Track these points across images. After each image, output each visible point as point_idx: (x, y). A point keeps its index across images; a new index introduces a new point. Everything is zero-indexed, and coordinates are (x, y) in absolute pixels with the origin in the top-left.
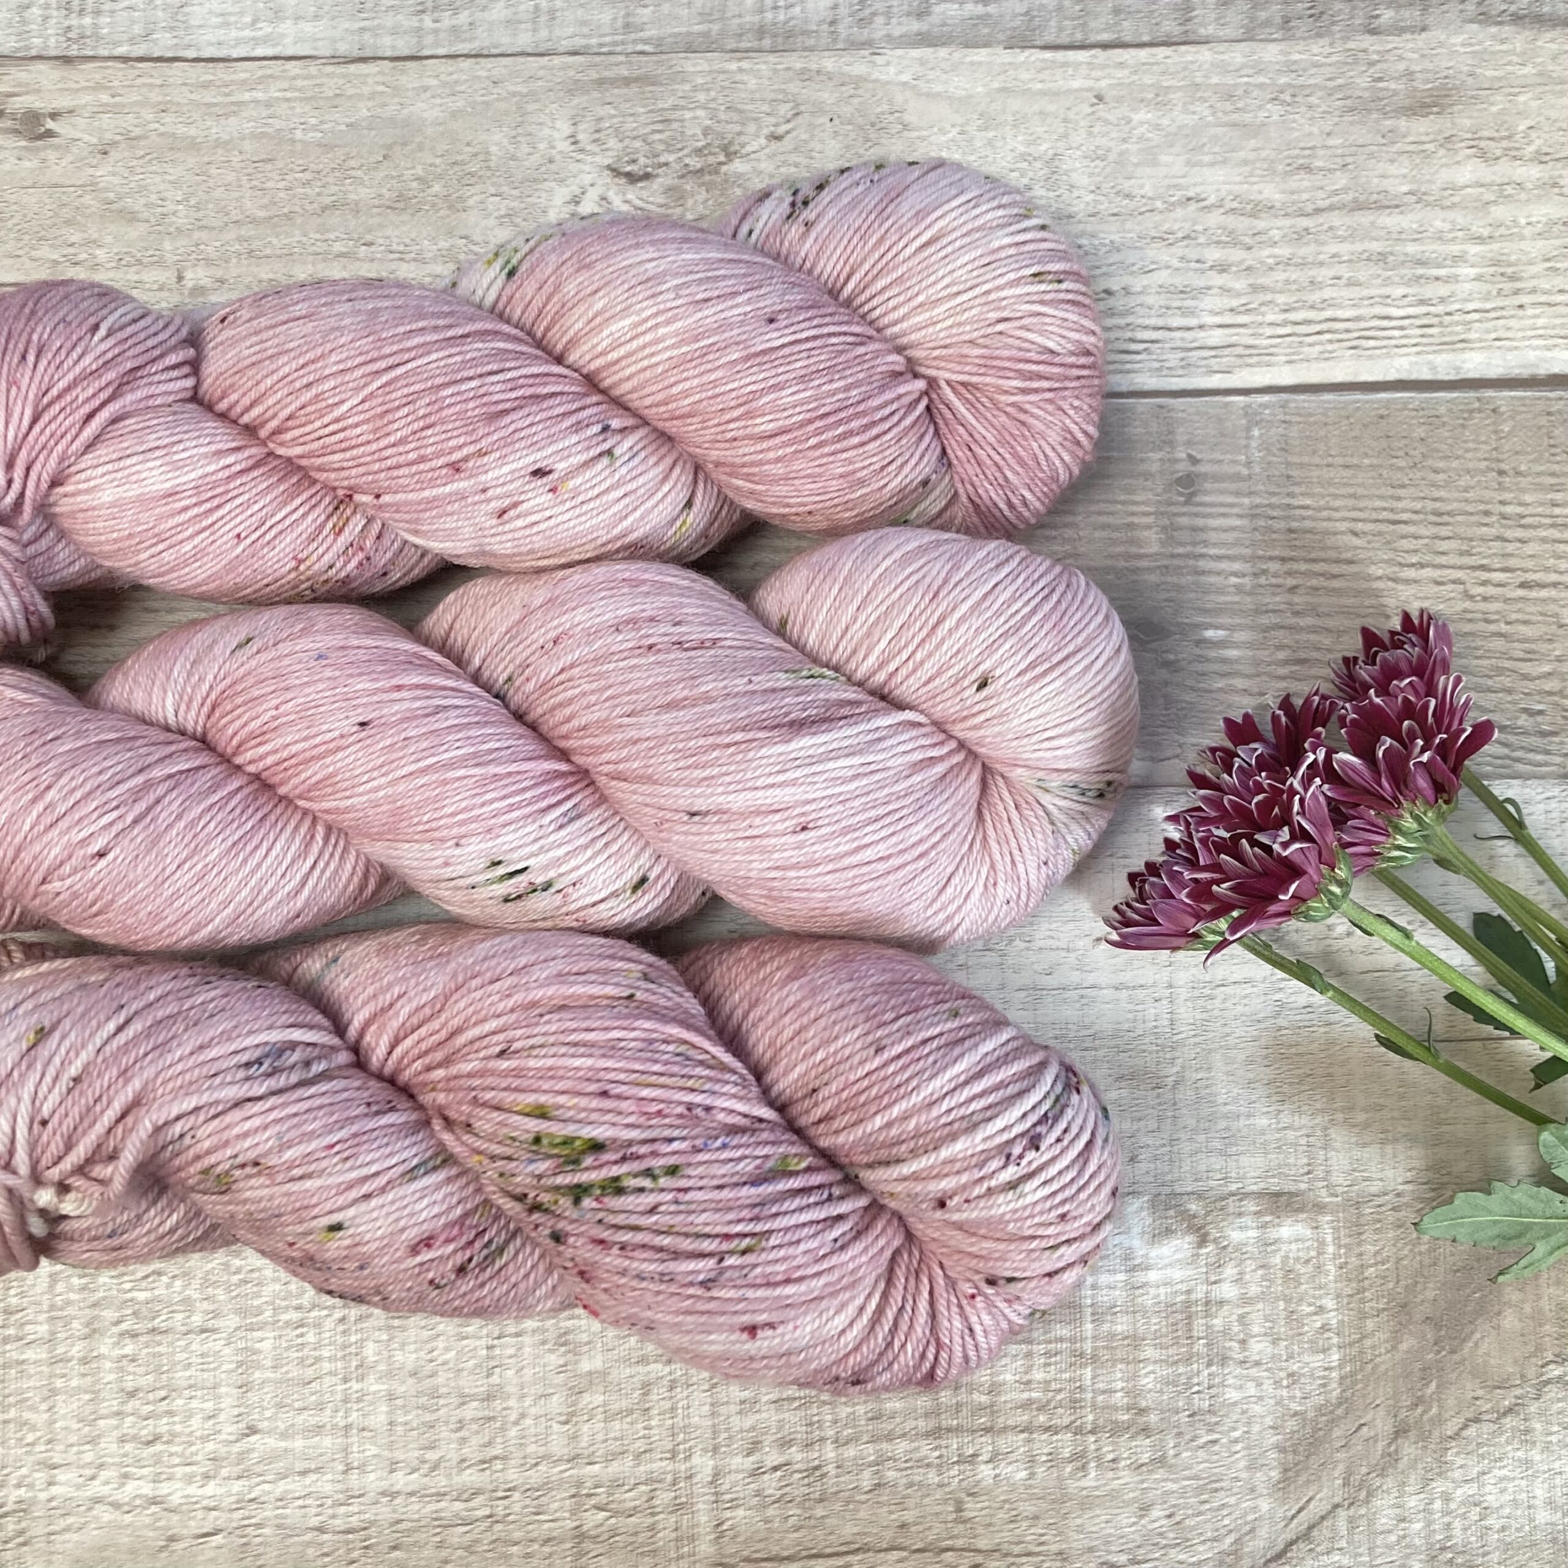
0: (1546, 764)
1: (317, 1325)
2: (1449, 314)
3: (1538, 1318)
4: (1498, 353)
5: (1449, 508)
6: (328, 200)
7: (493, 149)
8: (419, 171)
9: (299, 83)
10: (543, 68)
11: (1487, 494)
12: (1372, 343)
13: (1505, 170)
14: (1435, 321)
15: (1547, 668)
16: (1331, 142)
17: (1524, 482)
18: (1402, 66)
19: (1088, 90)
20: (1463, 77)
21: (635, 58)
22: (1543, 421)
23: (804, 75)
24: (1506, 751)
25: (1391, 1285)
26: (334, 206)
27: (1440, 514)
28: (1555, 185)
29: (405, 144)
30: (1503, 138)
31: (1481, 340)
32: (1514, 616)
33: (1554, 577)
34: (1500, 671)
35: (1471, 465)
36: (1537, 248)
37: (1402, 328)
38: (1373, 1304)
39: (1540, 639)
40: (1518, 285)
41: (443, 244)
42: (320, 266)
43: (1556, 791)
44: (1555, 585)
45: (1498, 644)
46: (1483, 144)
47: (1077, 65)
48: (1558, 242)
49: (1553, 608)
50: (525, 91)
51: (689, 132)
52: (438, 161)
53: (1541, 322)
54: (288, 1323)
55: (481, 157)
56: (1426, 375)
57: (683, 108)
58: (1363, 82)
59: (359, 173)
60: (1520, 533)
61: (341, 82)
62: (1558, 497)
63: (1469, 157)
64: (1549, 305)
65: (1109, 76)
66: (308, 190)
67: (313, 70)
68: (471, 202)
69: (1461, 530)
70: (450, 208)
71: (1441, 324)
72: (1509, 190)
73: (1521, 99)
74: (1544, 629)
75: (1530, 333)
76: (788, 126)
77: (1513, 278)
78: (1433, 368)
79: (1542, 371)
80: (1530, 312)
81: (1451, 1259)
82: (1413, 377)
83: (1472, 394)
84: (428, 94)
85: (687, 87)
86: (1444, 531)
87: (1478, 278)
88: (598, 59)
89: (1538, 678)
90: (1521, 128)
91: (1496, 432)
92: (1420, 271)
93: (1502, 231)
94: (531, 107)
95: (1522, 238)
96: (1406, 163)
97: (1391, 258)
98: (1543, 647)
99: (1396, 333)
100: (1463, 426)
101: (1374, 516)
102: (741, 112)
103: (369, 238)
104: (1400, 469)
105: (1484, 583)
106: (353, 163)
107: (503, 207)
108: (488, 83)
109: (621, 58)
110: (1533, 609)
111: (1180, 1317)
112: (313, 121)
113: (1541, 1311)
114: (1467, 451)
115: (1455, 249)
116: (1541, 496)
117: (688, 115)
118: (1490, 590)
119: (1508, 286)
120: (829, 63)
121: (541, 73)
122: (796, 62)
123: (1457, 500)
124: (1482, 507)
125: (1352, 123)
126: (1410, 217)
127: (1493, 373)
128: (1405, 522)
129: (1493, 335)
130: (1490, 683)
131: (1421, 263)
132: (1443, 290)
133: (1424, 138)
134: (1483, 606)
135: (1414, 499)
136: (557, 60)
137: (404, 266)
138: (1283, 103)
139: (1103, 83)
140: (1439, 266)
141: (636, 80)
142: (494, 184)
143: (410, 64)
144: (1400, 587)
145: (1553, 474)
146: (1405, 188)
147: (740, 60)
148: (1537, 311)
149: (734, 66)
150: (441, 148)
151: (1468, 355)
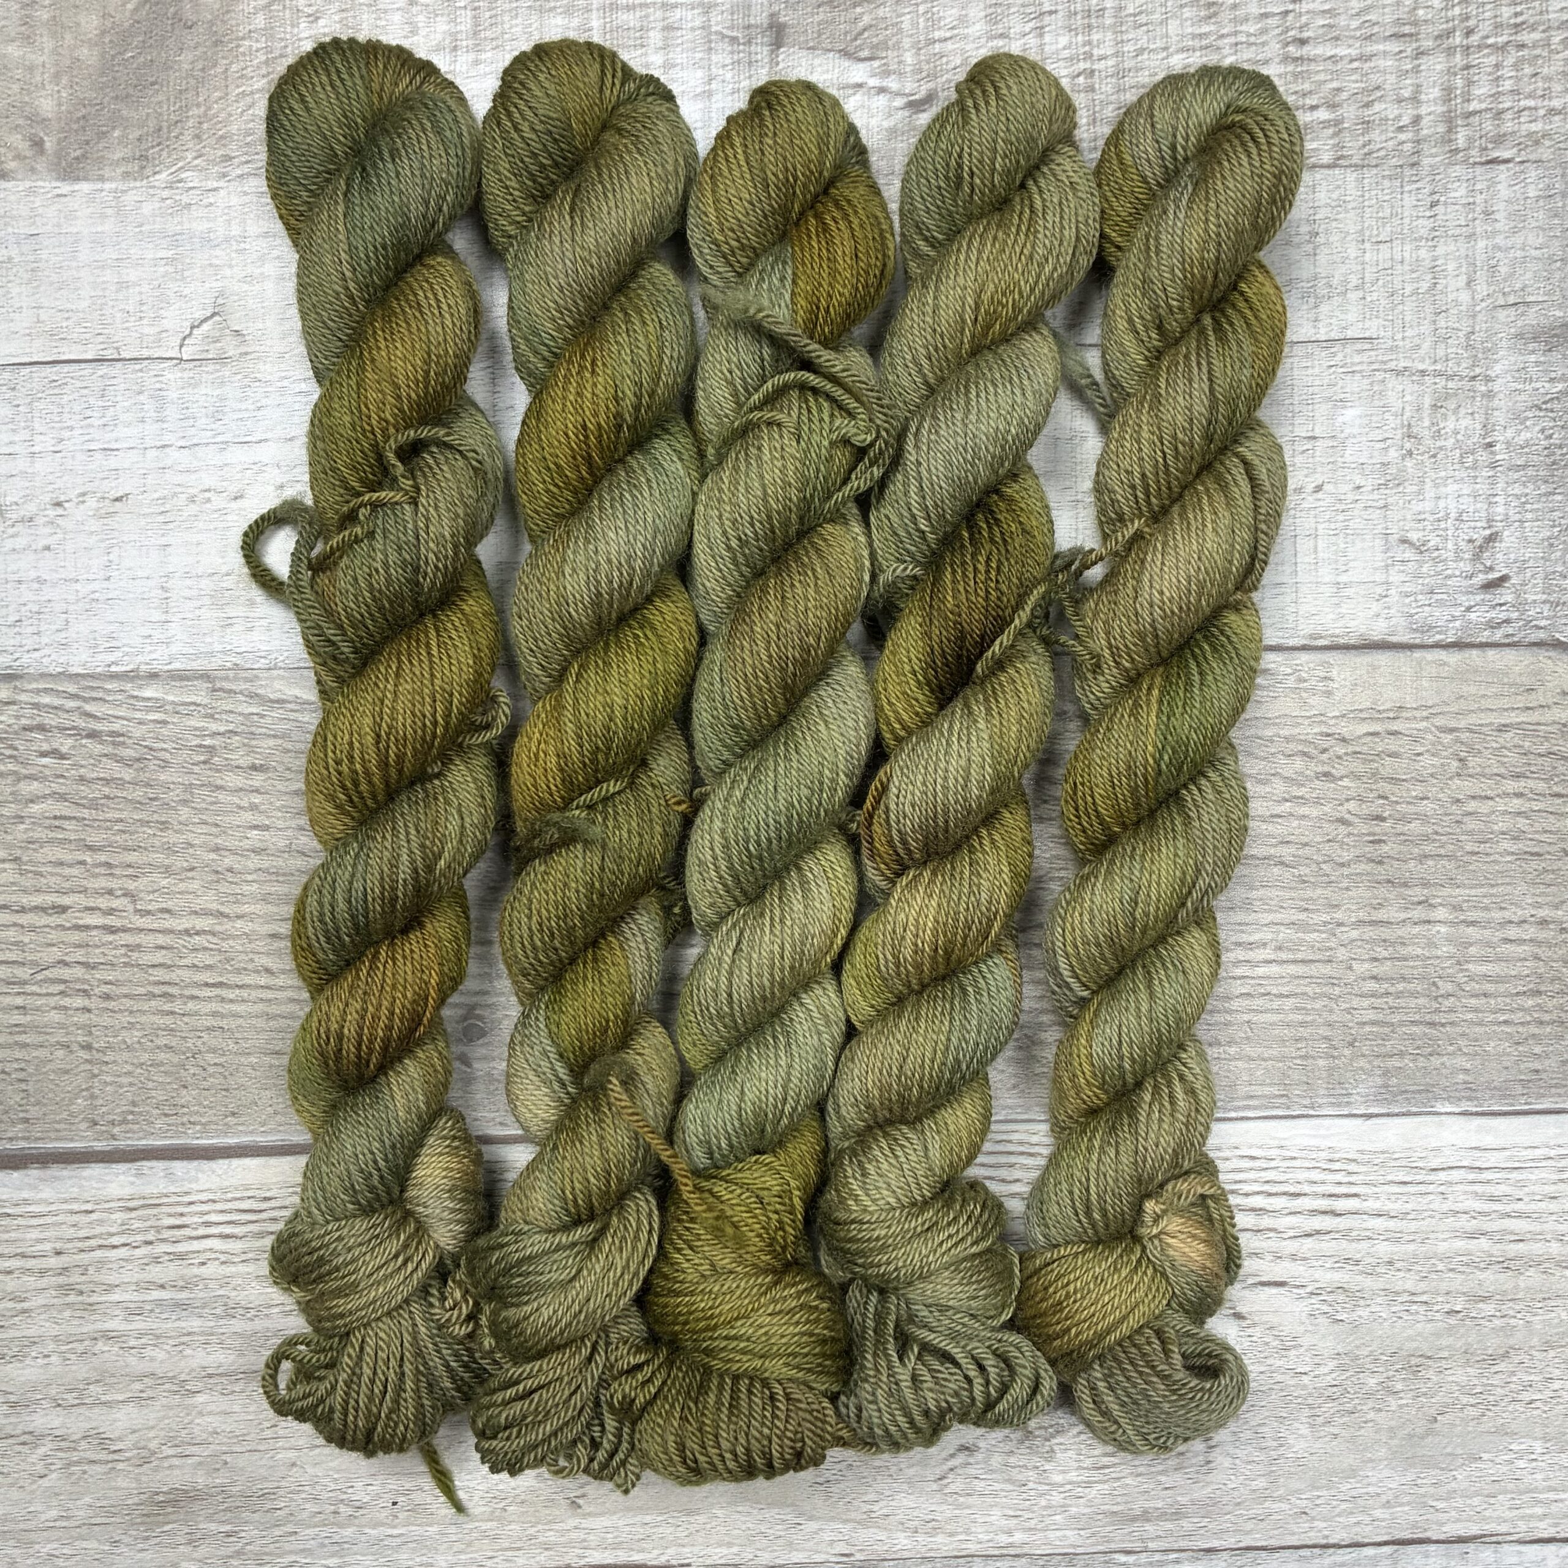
0: (38, 691)
1: (1498, 26)
2: (150, 1243)
3: (56, 26)
4: (86, 1196)
5: (153, 1003)
6: (1502, 1366)
7: (1304, 1430)
8: (1393, 1403)
9: (1538, 1510)
10: (1248, 1533)
11: (106, 1020)
12: (245, 1205)
13: (76, 1423)
14: (166, 1234)
15: (35, 808)
16: (292, 1454)
17: (60, 1037)
18: (202, 1551)
19: (589, 1514)
20: (126, 1539)
21: (1137, 1546)
22: (34, 1112)
23: (933, 1526)
24: (88, 708)
25: (234, 67)
26: (1493, 1359)
27: (164, 995)
28: (13, 1405)
29: (1411, 1436)
30: (78, 1463)
31: (110, 1211)
32: (75, 871)
33: (24, 919)
34: (94, 805)
35: (126, 1055)
36: (41, 1326)
37: (208, 1224)
38: (255, 46)
39: (42, 844)
40: (61, 1280)
41: (1364, 1313)
42: (1509, 1286)
43: (26, 659)
44: (23, 910)
45: (95, 838)
46: (103, 1456)
47: (603, 1546)
48: (12, 1333)
49: (28, 882)
50: (1267, 1505)
51: (1070, 1453)
52: (1371, 1415)
53: (34, 1234)
54: (1533, 28)
55: (1320, 1420)
56: (179, 1167)
57: (1078, 1484)
58: (250, 1532)
59: (1465, 1400)
60: (65, 973)
61: (1487, 1513)
62: (17, 1018)
63: (120, 1439)
64: (24, 1256)
65: (563, 1533)
66: (1526, 1378)
67: (1522, 1526)
68: (1332, 1364)
69: (139, 975)
70: (1357, 1358)
71: (158, 1229)
72: (71, 1398)
73: (54, 1513)
74: (39, 857)
75: (48, 1220)
76: (951, 1463)
77: (66, 1289)
78: (169, 1175)
79: (34, 1173)
80: (48, 1246)
81: (160, 98)
82: (195, 1163)
83: (121, 1144)
84: (1384, 1498)
85: (1074, 1510)
86: (160, 974)
87: (110, 1288)
88: (1183, 1544)
89: (44, 797)
90: (54, 1476)
91: (93, 1097)
92: (184, 1295)
93: (80, 1347)
94: (1261, 1483)
95: (56, 1339)
96: (197, 1430)
97: (218, 1311)
98: (40, 834)
99: (214, 1218)
100: (134, 1104)
101: (245, 993)
102: (1009, 1481)
103: (1452, 1321)
104: (213, 1051)
105: (111, 912)
106: (1472, 1412)
107: (1293, 1359)
108: (1313, 1513)
109: (1152, 1545)
110: (52, 880)
111: (488, 33)
112: (1521, 1464)
113: (54, 35)
114: (129, 1073)
115: (139, 1324)
116: (38, 1018)
117: (1073, 1476)
118: (103, 903)
119: (75, 1278)
120: (903, 1542)
121: (1249, 1526)
122: (943, 1544)
123: (143, 1012)
124: (112, 1004)
125: (265, 1479)
126: (194, 1363)
127: (95, 1170)
128: (207, 985)
129: (94, 1216)
130: (107, 790)
131: (181, 1306)
132: (156, 1273)
133: (176, 1461)
134: (114, 884)
135: (196, 1013)
136: (1231, 1542)
137: (1409, 1285)
138: (348, 1503)
139: (572, 1522)
140: (159, 1302)
141: (1134, 1519)
142: (1304, 1387)
143: (1406, 1535)
144: (214, 906)
145: (25, 1045)
146: (200, 1398)
147: (1011, 1545)
148: (40, 1247)
149: (1018, 1537)
150: (1367, 1432)
151: (126, 1192)
